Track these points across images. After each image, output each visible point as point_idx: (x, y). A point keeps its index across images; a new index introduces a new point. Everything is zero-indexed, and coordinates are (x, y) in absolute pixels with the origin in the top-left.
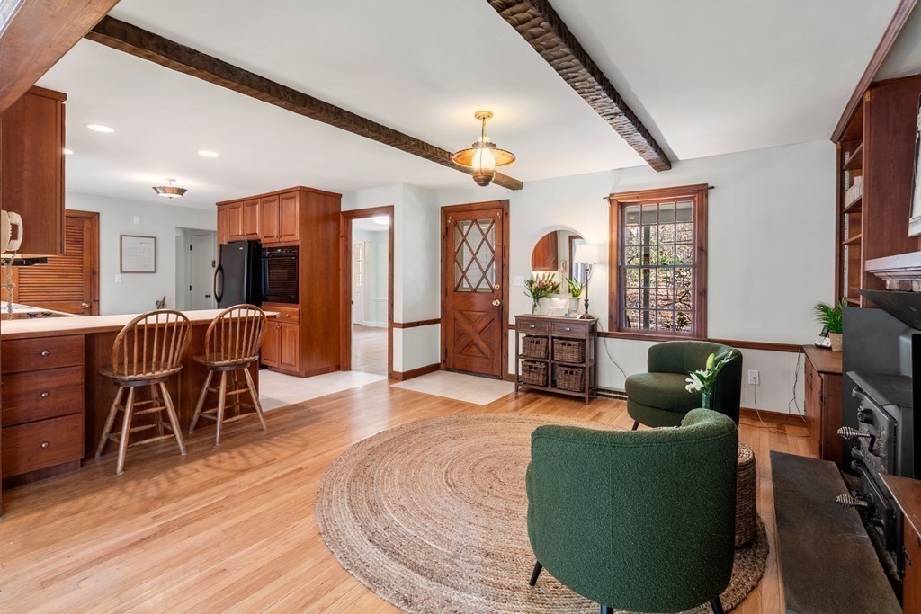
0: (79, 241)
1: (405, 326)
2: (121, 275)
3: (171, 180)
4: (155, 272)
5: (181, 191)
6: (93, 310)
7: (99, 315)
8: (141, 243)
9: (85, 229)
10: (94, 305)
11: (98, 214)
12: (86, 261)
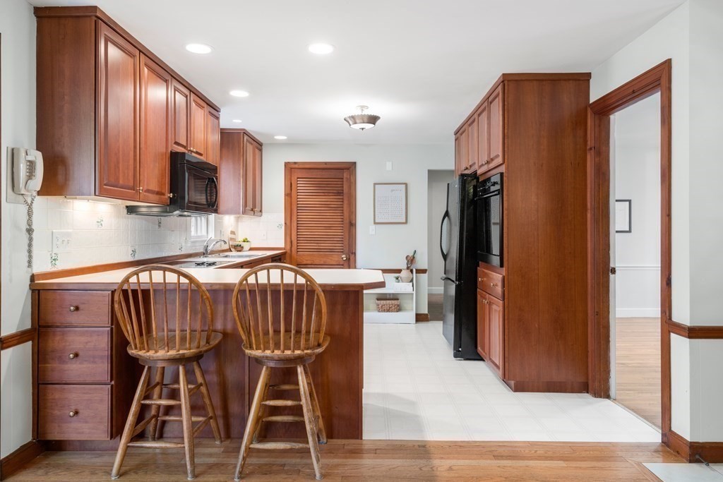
0: (340, 193)
1: (695, 333)
2: (374, 226)
3: (363, 107)
4: (406, 223)
5: (373, 120)
6: (350, 263)
7: (355, 268)
8: (392, 191)
9: (345, 180)
10: (352, 257)
11: (355, 163)
12: (346, 214)
